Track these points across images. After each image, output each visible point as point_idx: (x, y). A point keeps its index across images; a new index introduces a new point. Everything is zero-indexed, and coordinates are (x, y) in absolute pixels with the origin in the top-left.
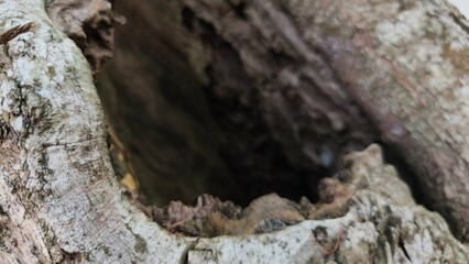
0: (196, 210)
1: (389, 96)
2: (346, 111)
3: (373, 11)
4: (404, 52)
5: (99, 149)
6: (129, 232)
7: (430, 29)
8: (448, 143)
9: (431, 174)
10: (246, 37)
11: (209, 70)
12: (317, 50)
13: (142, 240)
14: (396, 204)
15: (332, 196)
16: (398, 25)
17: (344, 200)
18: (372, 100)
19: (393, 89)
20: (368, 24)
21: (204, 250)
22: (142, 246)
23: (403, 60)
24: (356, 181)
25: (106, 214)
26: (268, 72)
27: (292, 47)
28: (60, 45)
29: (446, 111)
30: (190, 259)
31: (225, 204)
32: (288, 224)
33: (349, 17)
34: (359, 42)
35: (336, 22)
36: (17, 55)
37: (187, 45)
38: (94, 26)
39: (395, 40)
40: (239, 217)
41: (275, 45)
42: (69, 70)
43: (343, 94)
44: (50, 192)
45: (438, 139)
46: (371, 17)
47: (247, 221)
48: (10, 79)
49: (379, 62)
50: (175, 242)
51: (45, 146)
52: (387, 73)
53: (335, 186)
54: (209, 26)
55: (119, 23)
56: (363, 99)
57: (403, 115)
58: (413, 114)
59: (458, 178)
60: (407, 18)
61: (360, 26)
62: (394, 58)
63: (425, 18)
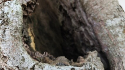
0: (42, 55)
1: (106, 39)
2: (94, 41)
3: (107, 16)
4: (112, 29)
5: (19, 33)
6: (21, 55)
7: (121, 24)
8: (119, 56)
9: (113, 63)
10: (74, 16)
11: (63, 22)
12: (90, 23)
13: (24, 58)
14: (98, 68)
15: (80, 61)
16: (113, 21)
17: (82, 63)
18: (101, 39)
19: (107, 38)
20: (105, 19)
21: (40, 65)
22: (23, 59)
23: (112, 31)
24: (88, 59)
25: (16, 49)
26: (78, 26)
27: (84, 21)
28: (17, 6)
29: (120, 47)
30: (35, 66)
31: (51, 56)
32: (65, 65)
33: (100, 16)
34: (101, 23)
35: (96, 17)
36: (6, 6)
37: (59, 15)
38: (30, 3)
39: (111, 25)
40: (54, 60)
41: (80, 20)
42: (17, 12)
43: (94, 36)
44: (4, 40)
45: (116, 54)
46: (106, 18)
47: (55, 62)
48: (2, 11)
49: (105, 30)
50: (33, 61)
51: (5, 29)
52: (106, 33)
53: (82, 59)
54: (65, 11)
55: (37, 4)
56: (99, 39)
57: (108, 45)
58: (111, 46)
59: (119, 66)
60: (116, 20)
61: (102, 19)
62: (109, 30)
63: (120, 21)
